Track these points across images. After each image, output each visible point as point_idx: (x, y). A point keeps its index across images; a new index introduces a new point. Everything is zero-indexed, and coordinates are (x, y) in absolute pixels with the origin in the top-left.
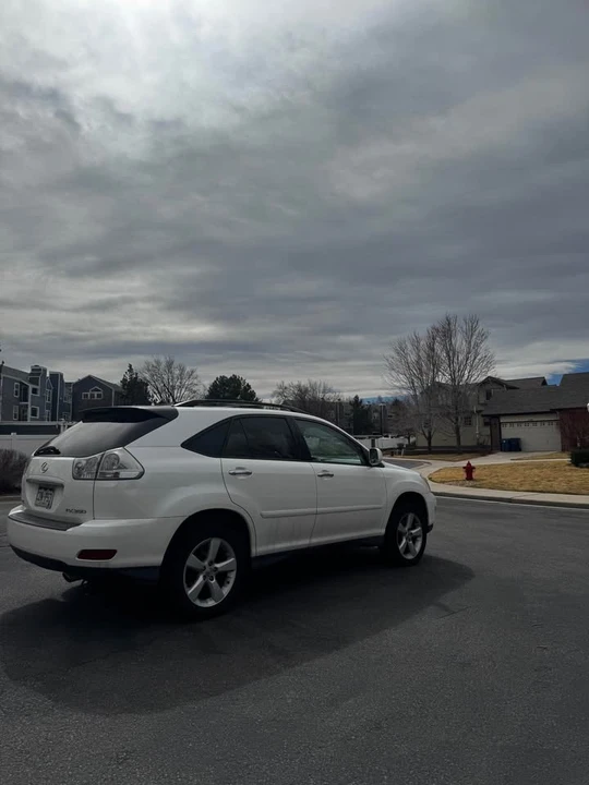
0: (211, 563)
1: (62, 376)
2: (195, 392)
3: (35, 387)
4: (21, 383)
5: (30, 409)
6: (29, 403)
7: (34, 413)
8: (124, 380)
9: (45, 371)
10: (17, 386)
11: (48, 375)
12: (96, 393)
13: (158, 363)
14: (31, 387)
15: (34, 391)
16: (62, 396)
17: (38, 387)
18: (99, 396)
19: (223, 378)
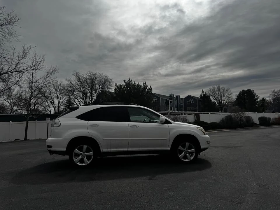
0: (84, 153)
1: (179, 96)
2: (230, 98)
3: (171, 100)
4: (167, 100)
5: (170, 108)
6: (169, 106)
7: (171, 109)
8: (201, 96)
9: (174, 95)
10: (165, 101)
11: (175, 96)
12: (191, 101)
13: (214, 88)
14: (169, 101)
15: (171, 102)
16: (180, 103)
17: (172, 101)
18: (192, 102)
19: (243, 91)
